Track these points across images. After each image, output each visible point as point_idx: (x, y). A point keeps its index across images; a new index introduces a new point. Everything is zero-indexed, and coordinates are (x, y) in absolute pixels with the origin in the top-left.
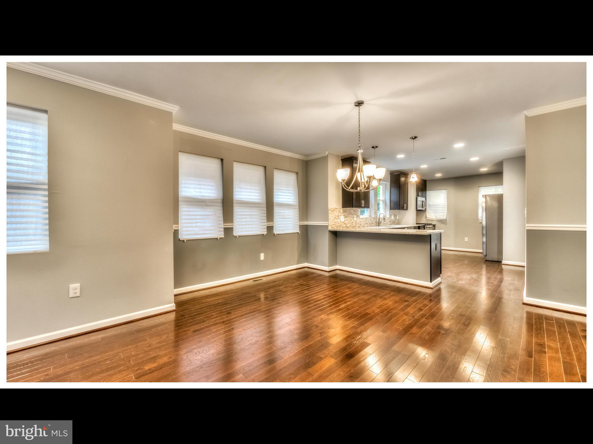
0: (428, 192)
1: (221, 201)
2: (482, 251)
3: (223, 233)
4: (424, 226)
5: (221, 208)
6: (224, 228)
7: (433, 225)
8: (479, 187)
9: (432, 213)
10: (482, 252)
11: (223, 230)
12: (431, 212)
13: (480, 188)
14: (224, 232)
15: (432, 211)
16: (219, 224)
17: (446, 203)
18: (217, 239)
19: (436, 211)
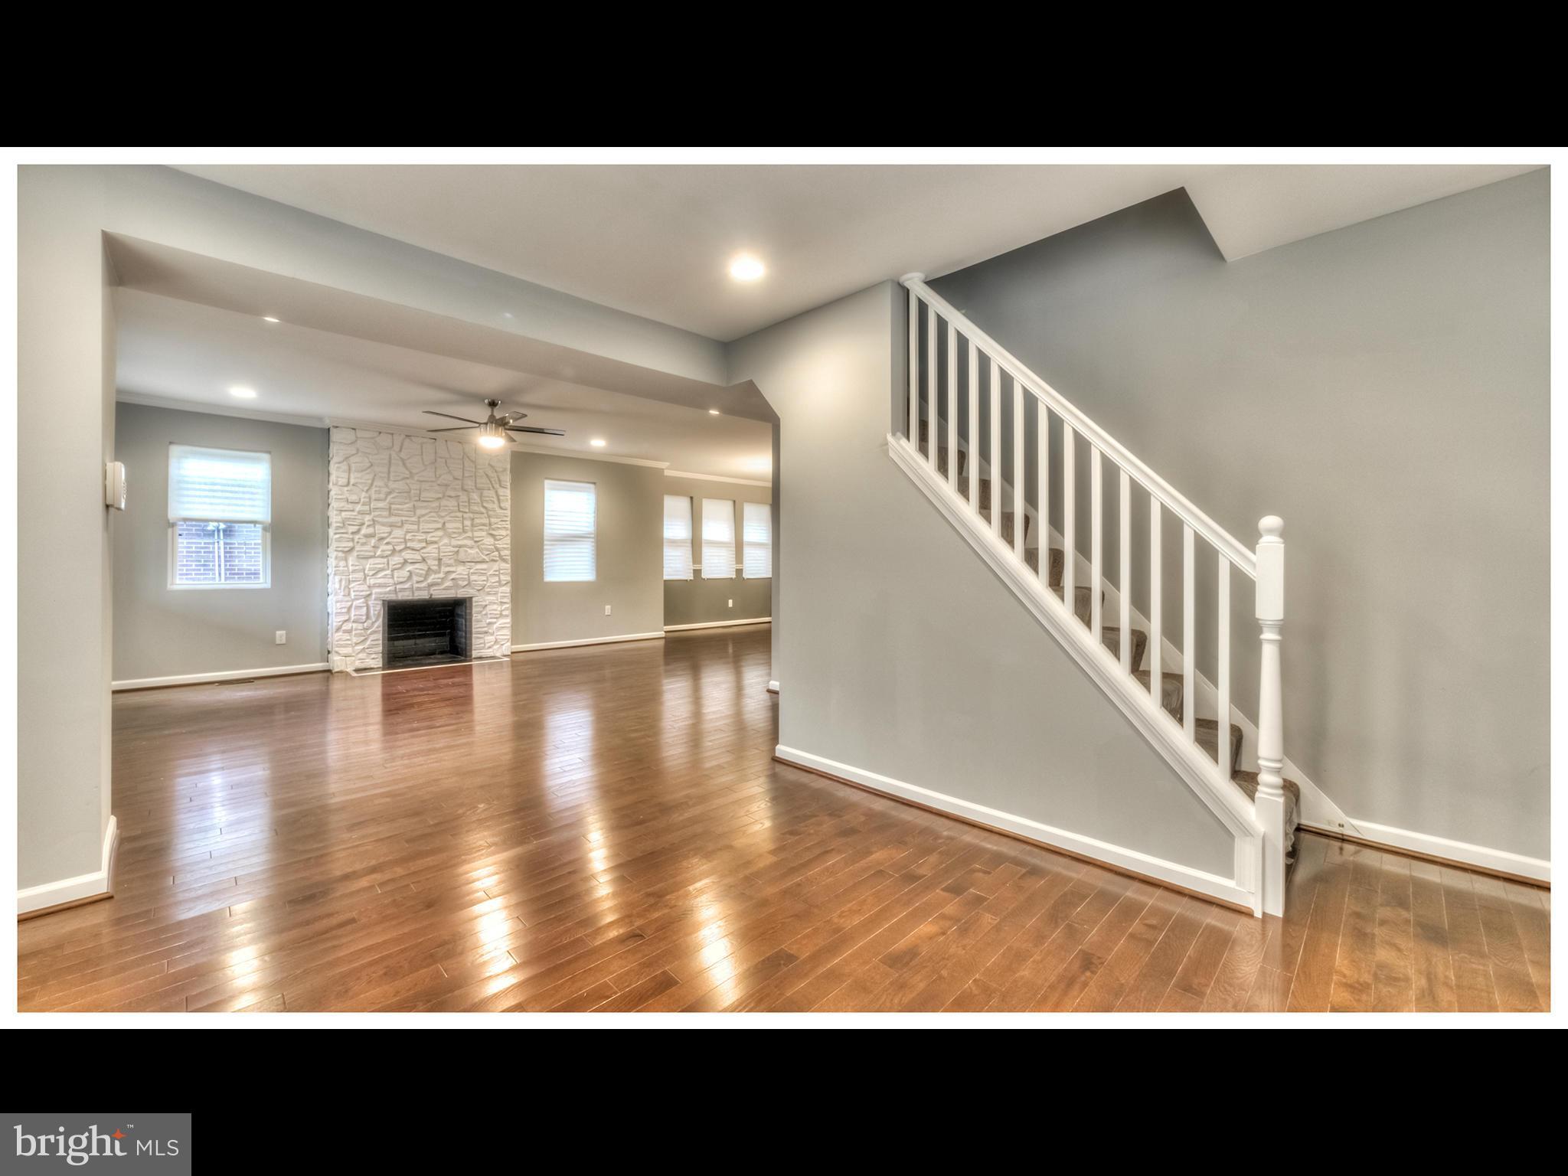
1: (690, 541)
3: (692, 575)
5: (690, 549)
6: (694, 570)
11: (692, 571)
14: (694, 573)
16: (689, 565)
18: (687, 580)
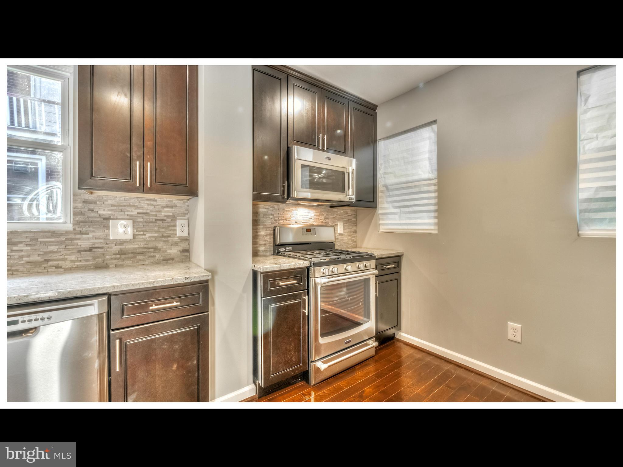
9: (394, 213)
12: (392, 210)
15: (394, 207)
17: (434, 175)
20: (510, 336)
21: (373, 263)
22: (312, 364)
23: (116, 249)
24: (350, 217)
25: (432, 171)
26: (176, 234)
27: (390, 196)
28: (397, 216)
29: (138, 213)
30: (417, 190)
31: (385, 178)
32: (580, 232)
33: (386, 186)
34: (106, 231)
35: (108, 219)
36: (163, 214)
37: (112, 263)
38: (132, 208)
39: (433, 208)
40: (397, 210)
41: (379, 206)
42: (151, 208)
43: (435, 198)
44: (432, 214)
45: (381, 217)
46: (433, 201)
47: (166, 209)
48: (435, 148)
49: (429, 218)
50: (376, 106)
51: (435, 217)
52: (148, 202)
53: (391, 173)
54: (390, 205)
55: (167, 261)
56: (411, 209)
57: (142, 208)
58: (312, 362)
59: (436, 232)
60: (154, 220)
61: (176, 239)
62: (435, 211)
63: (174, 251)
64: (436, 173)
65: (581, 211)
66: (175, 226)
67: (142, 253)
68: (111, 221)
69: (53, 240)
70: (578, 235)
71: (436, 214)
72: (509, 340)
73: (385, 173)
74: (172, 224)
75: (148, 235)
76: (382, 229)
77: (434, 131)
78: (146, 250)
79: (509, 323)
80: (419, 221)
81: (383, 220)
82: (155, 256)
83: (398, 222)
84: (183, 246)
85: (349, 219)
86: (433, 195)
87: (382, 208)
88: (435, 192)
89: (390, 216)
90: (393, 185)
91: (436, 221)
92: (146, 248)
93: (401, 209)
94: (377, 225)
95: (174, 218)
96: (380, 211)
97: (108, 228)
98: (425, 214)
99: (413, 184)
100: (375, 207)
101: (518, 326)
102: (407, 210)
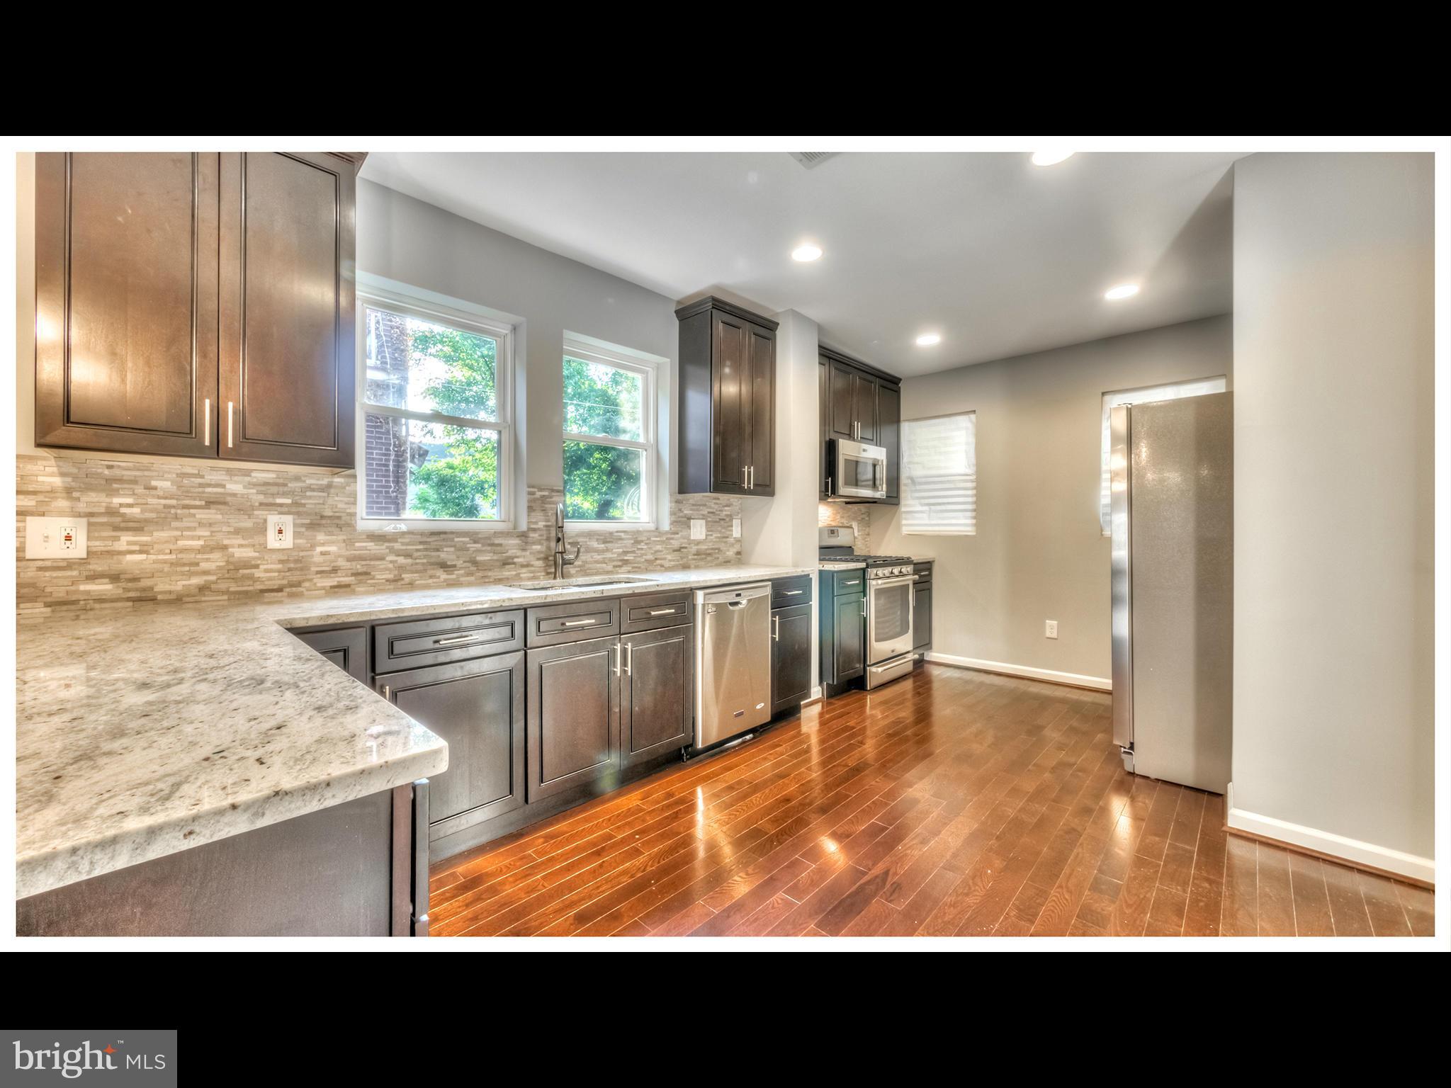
0: (905, 427)
2: (1111, 681)
4: (864, 570)
7: (915, 564)
8: (1103, 394)
9: (922, 512)
10: (1110, 688)
12: (919, 508)
13: (1107, 398)
15: (922, 505)
17: (971, 470)
19: (944, 504)
20: (1048, 634)
21: (910, 569)
22: (868, 668)
23: (694, 549)
24: (863, 516)
25: (969, 466)
26: (732, 535)
27: (917, 491)
28: (925, 515)
29: (709, 513)
30: (952, 486)
31: (909, 468)
32: (1103, 533)
33: (912, 479)
34: (689, 531)
35: (689, 519)
36: (724, 513)
37: (692, 563)
38: (705, 508)
39: (970, 507)
40: (926, 508)
41: (903, 502)
42: (716, 507)
43: (972, 496)
44: (969, 514)
45: (904, 516)
46: (970, 500)
47: (726, 508)
48: (972, 440)
49: (966, 518)
50: (900, 380)
51: (974, 518)
52: (714, 501)
53: (918, 463)
54: (916, 502)
55: (726, 563)
56: (943, 507)
57: (710, 507)
58: (869, 666)
59: (975, 534)
60: (718, 520)
61: (731, 540)
62: (975, 510)
63: (731, 553)
64: (975, 468)
65: (1103, 514)
66: (732, 526)
67: (709, 554)
68: (692, 521)
69: (658, 539)
70: (1102, 535)
71: (974, 514)
72: (1048, 638)
73: (910, 463)
74: (729, 524)
75: (715, 535)
76: (905, 530)
77: (971, 421)
78: (712, 551)
79: (1047, 621)
80: (954, 521)
81: (906, 519)
82: (718, 558)
83: (927, 522)
84: (737, 548)
85: (862, 519)
86: (970, 492)
87: (905, 505)
88: (973, 489)
89: (917, 515)
90: (921, 477)
91: (974, 521)
92: (712, 549)
93: (932, 507)
94: (899, 527)
95: (731, 517)
96: (903, 509)
97: (689, 527)
98: (960, 514)
99: (946, 479)
100: (897, 504)
101: (1055, 623)
102: (939, 508)
